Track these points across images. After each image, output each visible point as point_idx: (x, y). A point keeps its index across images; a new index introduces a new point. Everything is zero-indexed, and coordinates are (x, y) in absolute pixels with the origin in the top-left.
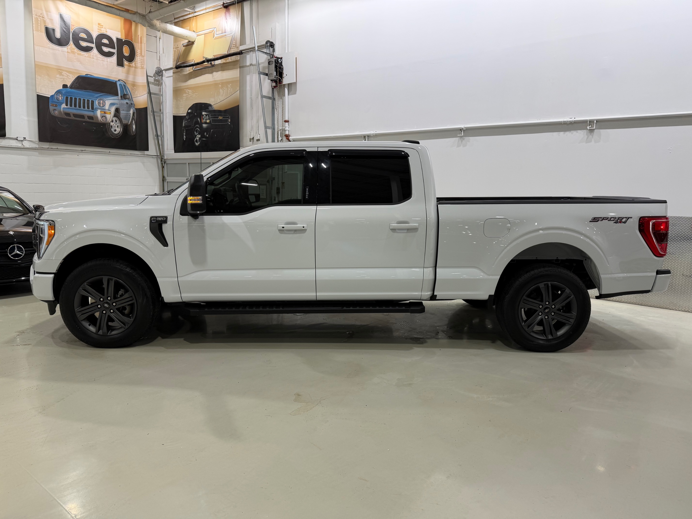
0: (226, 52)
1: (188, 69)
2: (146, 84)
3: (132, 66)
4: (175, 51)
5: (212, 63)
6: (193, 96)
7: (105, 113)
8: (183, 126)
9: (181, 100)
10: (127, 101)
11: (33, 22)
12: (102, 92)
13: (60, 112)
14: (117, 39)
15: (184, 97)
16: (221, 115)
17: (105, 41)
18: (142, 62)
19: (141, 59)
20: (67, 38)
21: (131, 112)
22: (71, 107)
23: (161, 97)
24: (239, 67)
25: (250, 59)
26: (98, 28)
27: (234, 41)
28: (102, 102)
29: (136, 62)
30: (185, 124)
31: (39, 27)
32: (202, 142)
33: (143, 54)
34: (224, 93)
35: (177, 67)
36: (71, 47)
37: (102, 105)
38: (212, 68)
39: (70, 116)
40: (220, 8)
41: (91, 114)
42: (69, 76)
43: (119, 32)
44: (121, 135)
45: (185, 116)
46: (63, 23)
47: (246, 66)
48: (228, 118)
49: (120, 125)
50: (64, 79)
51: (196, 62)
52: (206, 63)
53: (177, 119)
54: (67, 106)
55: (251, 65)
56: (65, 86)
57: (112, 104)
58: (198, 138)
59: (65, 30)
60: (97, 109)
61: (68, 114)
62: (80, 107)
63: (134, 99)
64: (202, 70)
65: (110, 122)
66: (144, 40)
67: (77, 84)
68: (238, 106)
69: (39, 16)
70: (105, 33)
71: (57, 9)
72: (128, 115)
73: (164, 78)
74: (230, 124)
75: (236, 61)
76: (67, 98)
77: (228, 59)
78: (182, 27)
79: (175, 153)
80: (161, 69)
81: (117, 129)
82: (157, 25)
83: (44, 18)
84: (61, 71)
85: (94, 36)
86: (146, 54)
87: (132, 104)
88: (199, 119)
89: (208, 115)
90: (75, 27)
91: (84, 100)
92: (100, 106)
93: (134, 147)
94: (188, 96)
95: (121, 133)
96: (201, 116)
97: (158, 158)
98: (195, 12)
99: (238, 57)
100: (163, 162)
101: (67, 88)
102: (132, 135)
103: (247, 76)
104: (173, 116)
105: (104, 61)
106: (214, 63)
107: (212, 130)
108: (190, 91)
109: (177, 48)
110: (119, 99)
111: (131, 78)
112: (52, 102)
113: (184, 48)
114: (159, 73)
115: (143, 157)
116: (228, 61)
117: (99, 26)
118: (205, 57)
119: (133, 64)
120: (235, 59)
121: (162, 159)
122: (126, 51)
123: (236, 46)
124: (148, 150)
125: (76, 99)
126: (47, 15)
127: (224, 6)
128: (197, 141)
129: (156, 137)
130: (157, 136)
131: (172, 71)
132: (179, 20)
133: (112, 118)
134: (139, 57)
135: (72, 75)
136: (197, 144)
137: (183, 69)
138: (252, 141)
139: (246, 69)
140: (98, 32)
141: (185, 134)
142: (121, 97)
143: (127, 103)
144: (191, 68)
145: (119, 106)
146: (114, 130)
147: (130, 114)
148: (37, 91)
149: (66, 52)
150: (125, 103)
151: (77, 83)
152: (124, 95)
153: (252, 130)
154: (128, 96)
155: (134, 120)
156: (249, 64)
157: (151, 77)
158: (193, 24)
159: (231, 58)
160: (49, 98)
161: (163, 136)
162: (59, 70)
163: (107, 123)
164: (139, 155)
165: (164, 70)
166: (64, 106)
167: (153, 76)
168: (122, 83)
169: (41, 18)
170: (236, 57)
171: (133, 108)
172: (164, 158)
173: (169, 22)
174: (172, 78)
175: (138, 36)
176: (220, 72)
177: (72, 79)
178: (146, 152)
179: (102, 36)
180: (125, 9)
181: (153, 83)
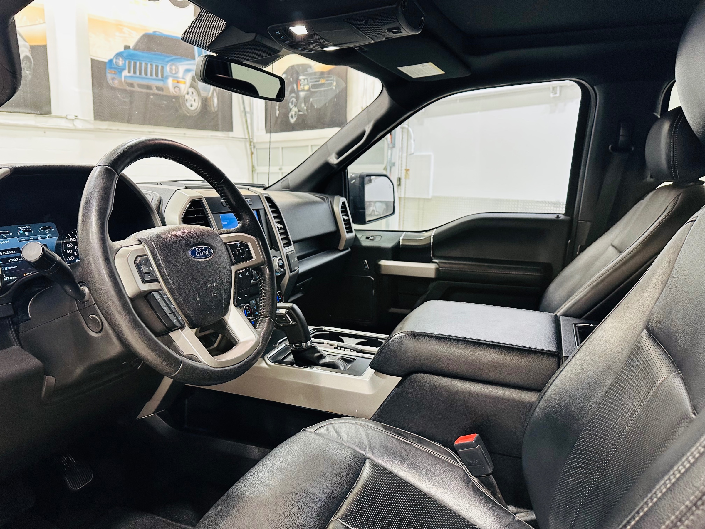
7: (178, 82)
13: (120, 82)
16: (323, 78)
22: (135, 75)
32: (299, 117)
37: (174, 72)
39: (134, 87)
41: (160, 84)
42: (132, 34)
49: (198, 98)
50: (125, 37)
54: (130, 73)
57: (188, 71)
58: (293, 113)
60: (167, 77)
61: (132, 85)
62: (146, 74)
65: (185, 94)
74: (335, 88)
76: (130, 63)
79: (267, 133)
81: (193, 103)
84: (121, 27)
88: (295, 86)
89: (306, 79)
91: (151, 66)
92: (172, 73)
93: (215, 128)
95: (199, 110)
97: (246, 142)
101: (130, 49)
102: (213, 112)
107: (311, 99)
112: (110, 68)
115: (226, 141)
124: (233, 131)
125: (141, 64)
128: (292, 117)
129: (244, 114)
130: (246, 112)
133: (188, 88)
135: (136, 32)
136: (292, 120)
141: (277, 107)
146: (190, 105)
148: (91, 55)
151: (142, 44)
155: (216, 92)
160: (106, 63)
161: (253, 113)
163: (181, 96)
164: (223, 138)
166: (126, 73)
172: (253, 141)
177: (136, 38)
178: (230, 134)
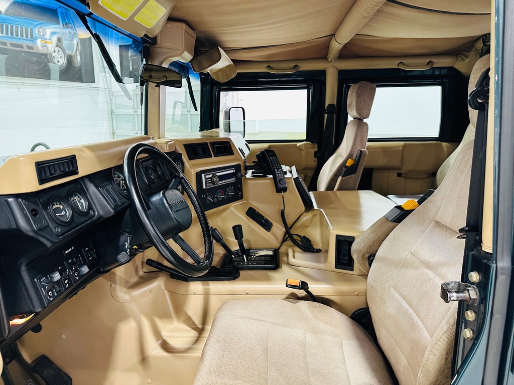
7: (46, 42)
8: (129, 57)
10: (70, 29)
12: (42, 19)
21: (75, 42)
22: (7, 36)
28: (41, 30)
30: (131, 53)
37: (42, 34)
39: (7, 46)
41: (30, 44)
45: (131, 45)
49: (63, 55)
53: (123, 49)
54: (3, 34)
57: (53, 33)
60: (36, 38)
61: (5, 44)
62: (17, 35)
65: (52, 52)
72: (70, 46)
76: (2, 25)
81: (60, 59)
91: (22, 28)
92: (40, 35)
93: (81, 80)
95: (65, 65)
101: (2, 14)
102: (77, 67)
115: (90, 90)
121: (109, 91)
124: (95, 82)
125: (12, 27)
129: (102, 69)
133: (54, 48)
143: (70, 33)
145: (61, 35)
146: (57, 61)
147: (74, 44)
151: (11, 9)
152: (66, 23)
154: (70, 24)
155: (79, 51)
163: (49, 54)
164: (86, 88)
168: (64, 10)
177: (7, 4)
178: (93, 85)
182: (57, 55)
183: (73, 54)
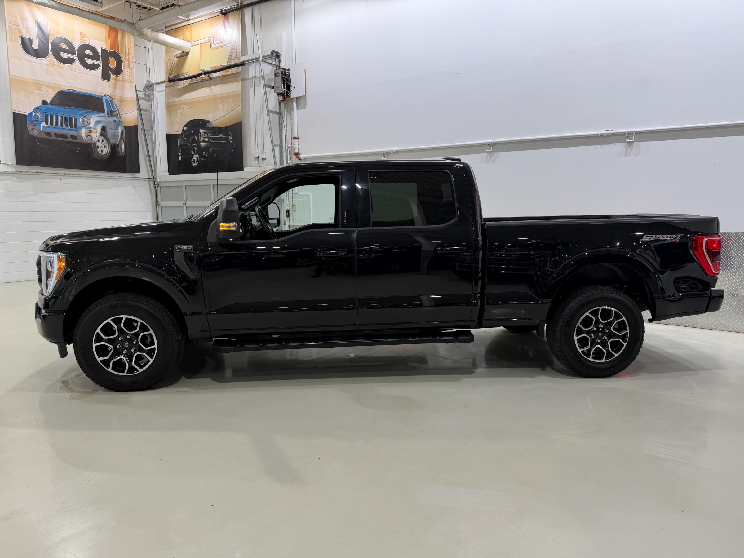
0: (225, 63)
1: (182, 82)
2: (135, 100)
3: (119, 79)
4: (167, 63)
5: (210, 75)
6: (189, 112)
7: (90, 132)
8: (178, 145)
9: (175, 117)
10: (114, 118)
11: (7, 31)
12: (87, 109)
13: (39, 132)
14: (102, 50)
15: (179, 113)
16: (221, 133)
17: (88, 52)
18: (130, 75)
19: (129, 72)
20: (45, 48)
21: (120, 130)
22: (51, 126)
23: (153, 113)
24: (240, 79)
25: (253, 71)
26: (80, 38)
27: (234, 52)
28: (86, 119)
29: (124, 75)
30: (180, 143)
31: (14, 36)
32: (200, 162)
33: (131, 66)
34: (225, 108)
35: (170, 81)
36: (50, 59)
37: (86, 124)
38: (210, 81)
39: (52, 136)
40: (217, 15)
41: (74, 133)
42: (49, 91)
43: (103, 41)
44: (109, 156)
45: (180, 134)
46: (41, 33)
47: (248, 79)
48: (230, 135)
49: (108, 145)
50: (43, 94)
51: (192, 74)
52: (203, 76)
53: (171, 138)
54: (48, 125)
55: (254, 77)
56: (44, 103)
57: (98, 122)
58: (195, 158)
59: (43, 40)
60: (81, 128)
61: (48, 134)
62: (62, 125)
63: (122, 116)
64: (199, 83)
65: (96, 142)
66: (132, 51)
67: (58, 101)
68: (241, 122)
69: (13, 25)
70: (88, 43)
71: (34, 16)
72: (115, 134)
73: (155, 92)
74: (231, 142)
75: (238, 73)
76: (47, 116)
77: (228, 71)
78: (174, 36)
79: (169, 174)
80: (152, 83)
81: (104, 149)
82: (147, 34)
83: (19, 26)
84: (39, 86)
85: (77, 46)
86: (134, 67)
87: (120, 122)
88: (196, 137)
89: (207, 132)
90: (54, 36)
91: (66, 118)
92: (84, 124)
93: (123, 170)
94: (183, 112)
95: (108, 155)
96: (198, 133)
97: (151, 181)
98: (189, 20)
99: (239, 69)
100: (156, 185)
101: (47, 104)
102: (121, 156)
103: (250, 89)
104: (167, 134)
105: (88, 74)
106: (212, 76)
107: (211, 149)
108: (185, 106)
109: (169, 59)
110: (106, 116)
111: (118, 93)
112: (30, 120)
113: (177, 59)
114: (150, 87)
115: (134, 180)
116: (228, 73)
117: (82, 35)
118: (202, 69)
119: (120, 78)
120: (236, 71)
121: (154, 182)
122: (112, 64)
123: (237, 57)
124: (139, 172)
125: (57, 116)
126: (23, 23)
127: (222, 13)
128: (194, 161)
129: (147, 158)
130: (149, 156)
131: (164, 85)
132: (171, 28)
133: (99, 137)
134: (126, 70)
135: (52, 90)
136: (194, 165)
137: (176, 83)
138: (257, 160)
139: (248, 82)
140: (80, 42)
141: (180, 154)
142: (108, 114)
143: (115, 121)
144: (185, 81)
145: (106, 124)
146: (101, 151)
147: (119, 133)
148: (13, 109)
149: (45, 65)
150: (113, 120)
151: (57, 99)
152: (111, 111)
153: (257, 149)
154: (115, 113)
155: (123, 140)
156: (252, 77)
157: (140, 91)
158: (187, 33)
159: (231, 70)
160: (26, 115)
161: (156, 157)
162: (37, 85)
163: (93, 143)
164: (129, 178)
165: (155, 84)
166: (43, 124)
167: (142, 90)
168: (109, 99)
169: (16, 26)
170: (237, 69)
171: (121, 127)
172: (156, 180)
173: (159, 31)
174: (164, 92)
175: (125, 47)
176: (219, 86)
177: (53, 95)
178: (137, 175)
179: (85, 47)
180: (111, 16)
181: (143, 99)
182: (101, 145)
183: (118, 143)
